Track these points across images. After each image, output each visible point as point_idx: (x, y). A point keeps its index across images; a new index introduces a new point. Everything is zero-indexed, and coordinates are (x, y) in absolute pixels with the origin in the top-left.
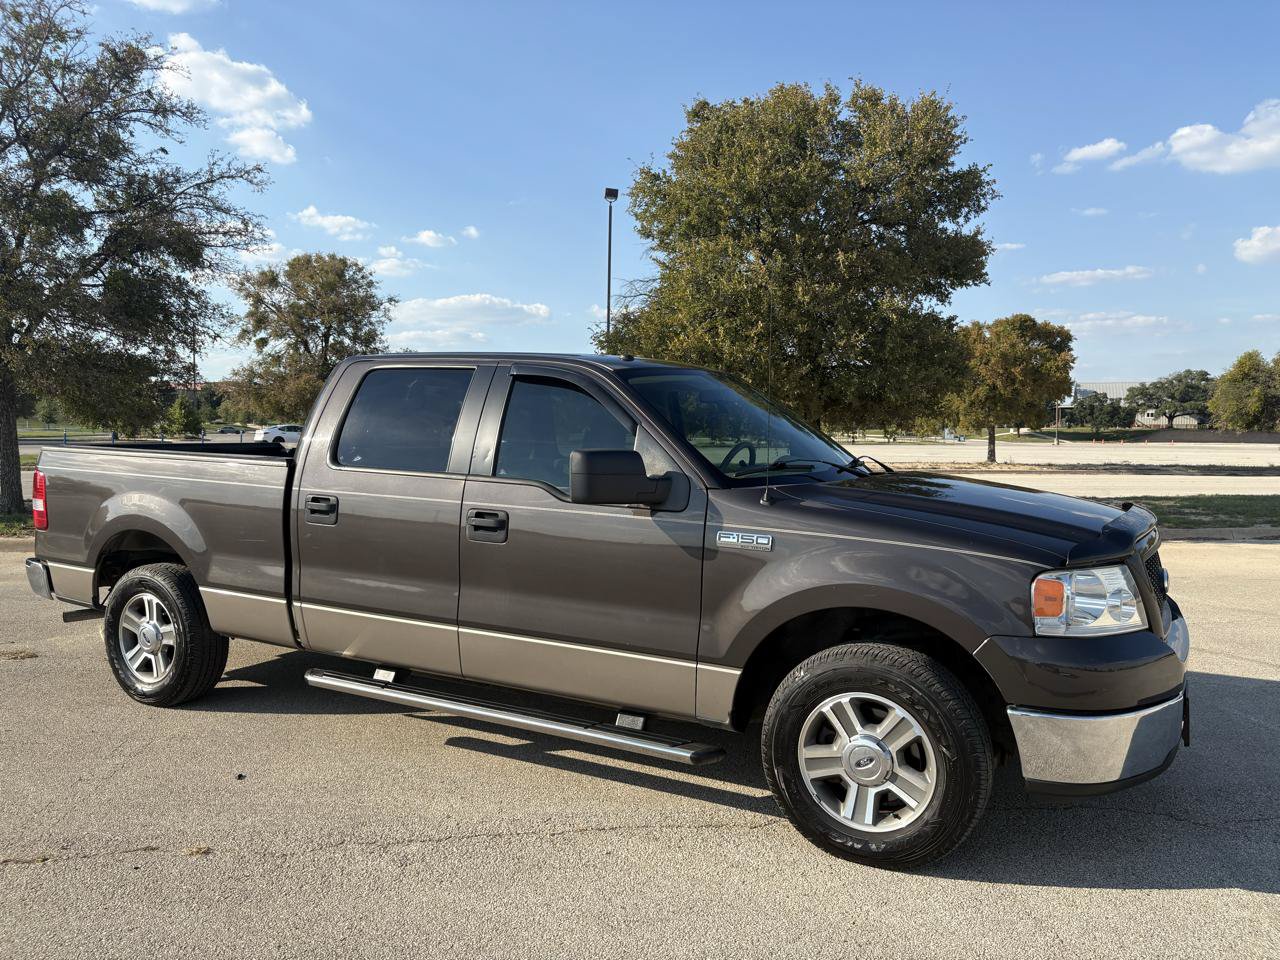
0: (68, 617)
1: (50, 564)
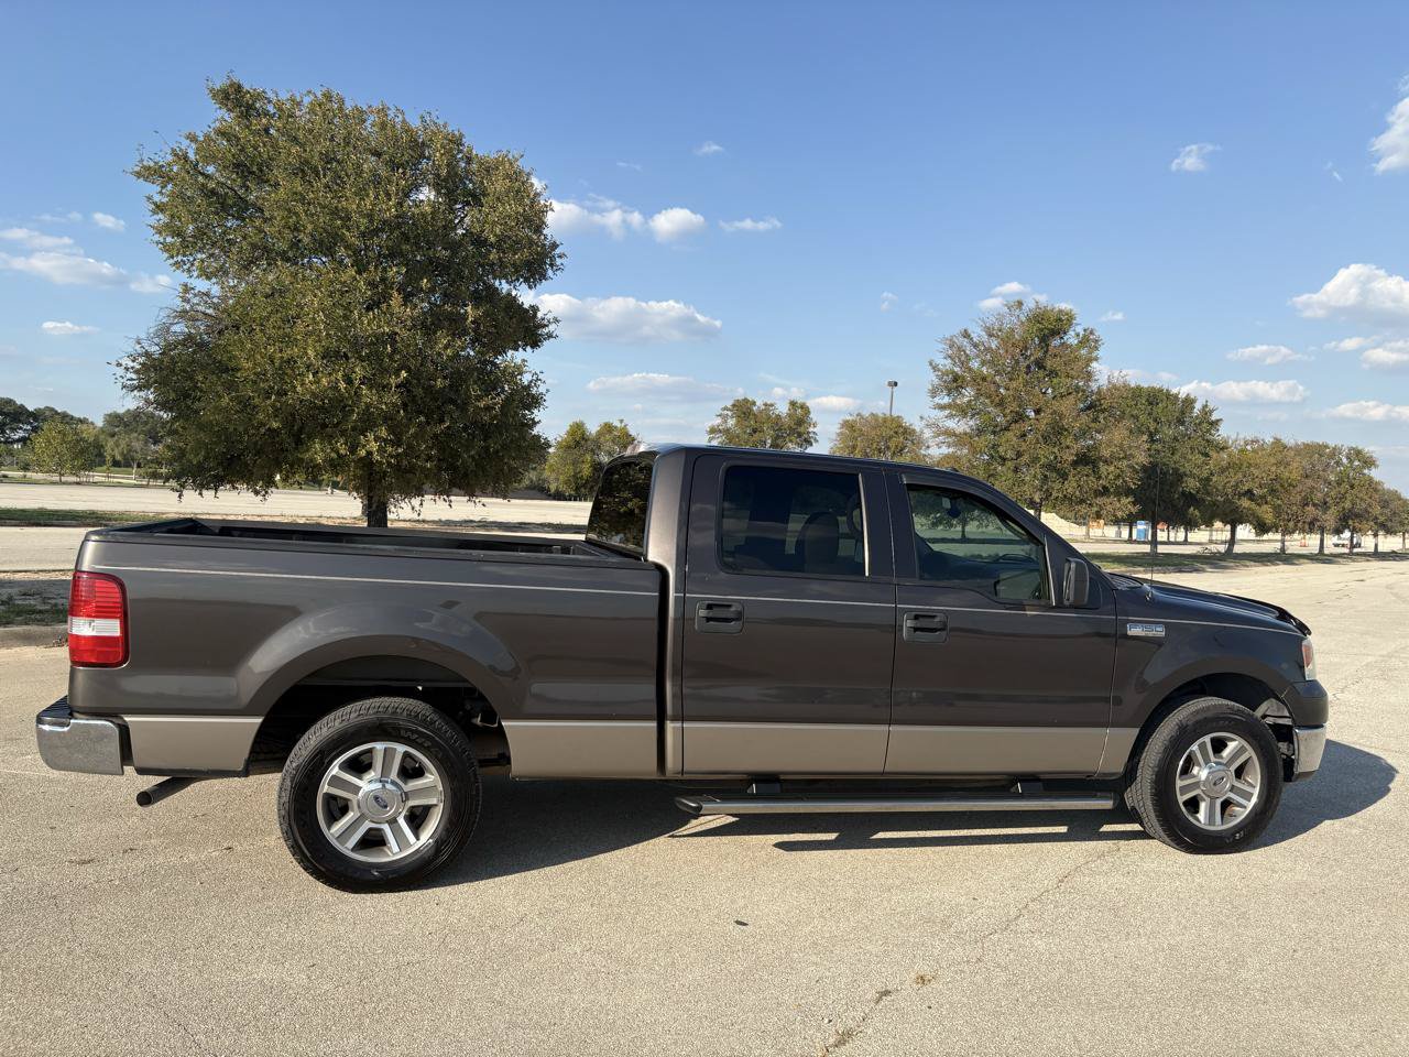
0: (145, 799)
1: (127, 719)
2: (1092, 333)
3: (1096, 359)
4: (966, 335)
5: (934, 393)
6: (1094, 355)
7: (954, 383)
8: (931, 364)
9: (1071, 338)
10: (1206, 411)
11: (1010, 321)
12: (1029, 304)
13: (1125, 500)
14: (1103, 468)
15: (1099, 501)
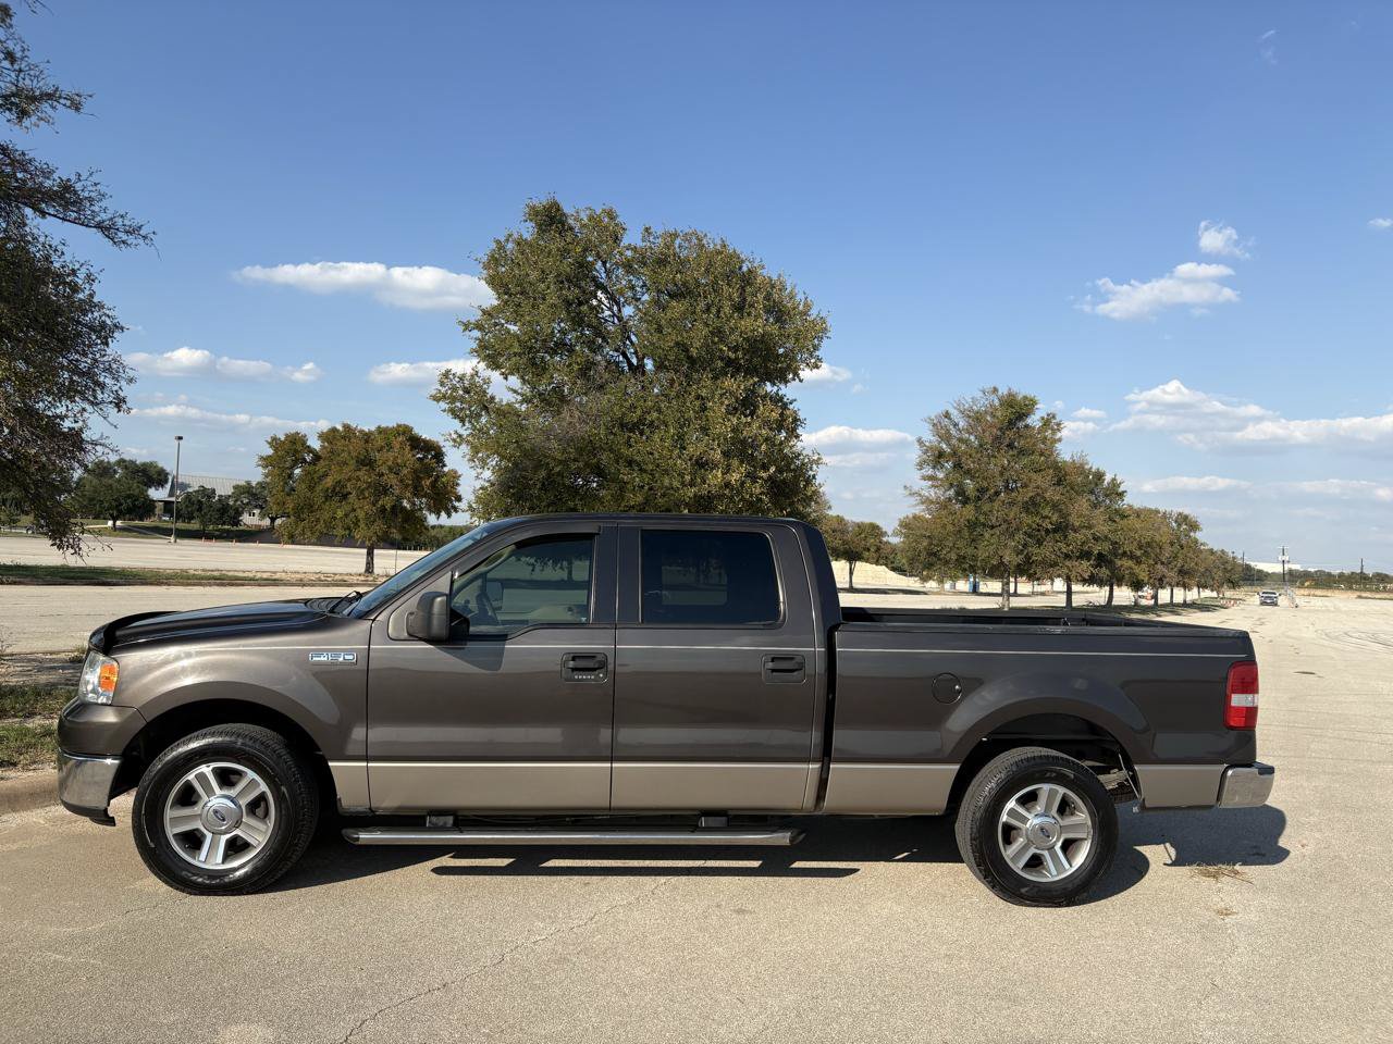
2: (1054, 417)
3: (1060, 440)
4: (947, 415)
5: (920, 466)
6: (1057, 437)
7: (938, 458)
8: (918, 441)
9: (1034, 420)
10: (1114, 484)
11: (982, 404)
12: (1003, 391)
13: (1085, 564)
14: (1071, 535)
15: (1068, 563)
